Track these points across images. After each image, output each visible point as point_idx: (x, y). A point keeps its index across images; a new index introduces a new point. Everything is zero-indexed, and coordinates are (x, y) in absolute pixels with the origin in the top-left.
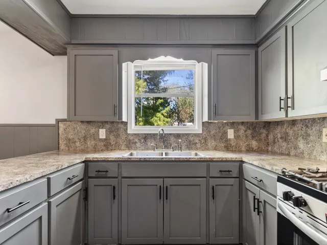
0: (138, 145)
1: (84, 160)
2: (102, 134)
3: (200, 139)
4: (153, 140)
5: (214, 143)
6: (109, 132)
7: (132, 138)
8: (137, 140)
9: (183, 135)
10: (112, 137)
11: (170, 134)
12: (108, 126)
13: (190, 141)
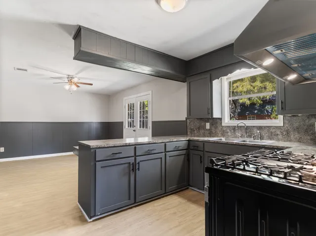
0: (229, 134)
1: (188, 139)
2: (208, 126)
3: (282, 131)
4: (240, 131)
5: (297, 136)
6: (211, 125)
7: (225, 129)
8: (228, 131)
9: (265, 127)
10: (213, 128)
11: (254, 126)
12: (211, 121)
13: (272, 133)
